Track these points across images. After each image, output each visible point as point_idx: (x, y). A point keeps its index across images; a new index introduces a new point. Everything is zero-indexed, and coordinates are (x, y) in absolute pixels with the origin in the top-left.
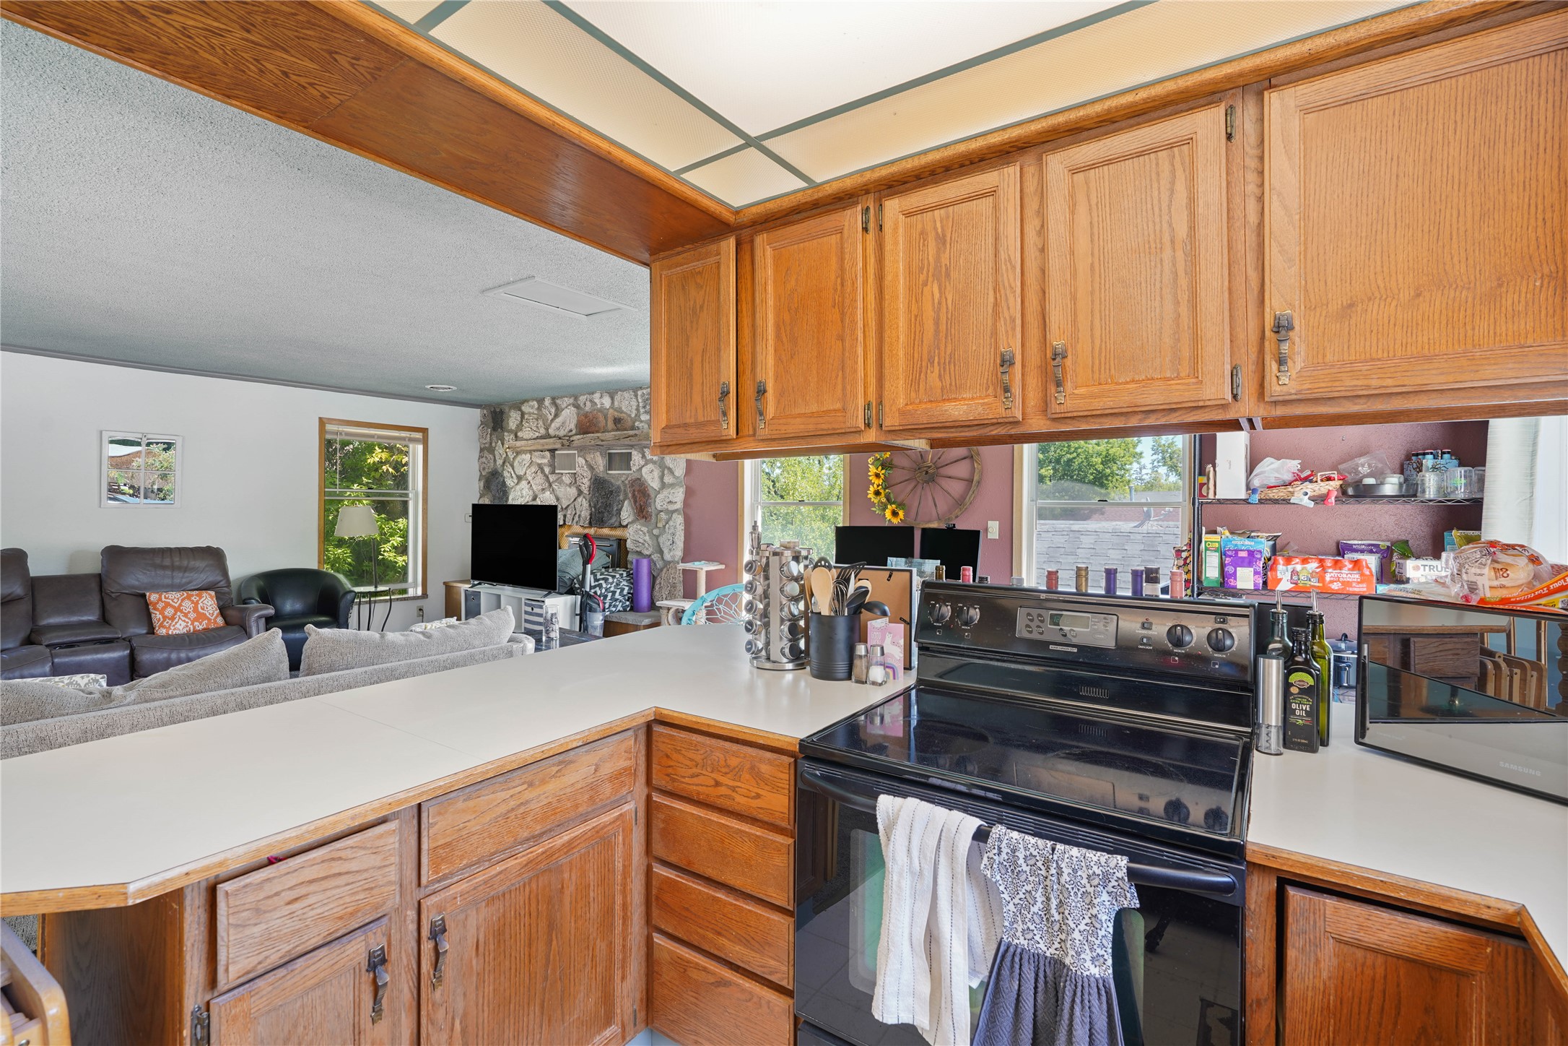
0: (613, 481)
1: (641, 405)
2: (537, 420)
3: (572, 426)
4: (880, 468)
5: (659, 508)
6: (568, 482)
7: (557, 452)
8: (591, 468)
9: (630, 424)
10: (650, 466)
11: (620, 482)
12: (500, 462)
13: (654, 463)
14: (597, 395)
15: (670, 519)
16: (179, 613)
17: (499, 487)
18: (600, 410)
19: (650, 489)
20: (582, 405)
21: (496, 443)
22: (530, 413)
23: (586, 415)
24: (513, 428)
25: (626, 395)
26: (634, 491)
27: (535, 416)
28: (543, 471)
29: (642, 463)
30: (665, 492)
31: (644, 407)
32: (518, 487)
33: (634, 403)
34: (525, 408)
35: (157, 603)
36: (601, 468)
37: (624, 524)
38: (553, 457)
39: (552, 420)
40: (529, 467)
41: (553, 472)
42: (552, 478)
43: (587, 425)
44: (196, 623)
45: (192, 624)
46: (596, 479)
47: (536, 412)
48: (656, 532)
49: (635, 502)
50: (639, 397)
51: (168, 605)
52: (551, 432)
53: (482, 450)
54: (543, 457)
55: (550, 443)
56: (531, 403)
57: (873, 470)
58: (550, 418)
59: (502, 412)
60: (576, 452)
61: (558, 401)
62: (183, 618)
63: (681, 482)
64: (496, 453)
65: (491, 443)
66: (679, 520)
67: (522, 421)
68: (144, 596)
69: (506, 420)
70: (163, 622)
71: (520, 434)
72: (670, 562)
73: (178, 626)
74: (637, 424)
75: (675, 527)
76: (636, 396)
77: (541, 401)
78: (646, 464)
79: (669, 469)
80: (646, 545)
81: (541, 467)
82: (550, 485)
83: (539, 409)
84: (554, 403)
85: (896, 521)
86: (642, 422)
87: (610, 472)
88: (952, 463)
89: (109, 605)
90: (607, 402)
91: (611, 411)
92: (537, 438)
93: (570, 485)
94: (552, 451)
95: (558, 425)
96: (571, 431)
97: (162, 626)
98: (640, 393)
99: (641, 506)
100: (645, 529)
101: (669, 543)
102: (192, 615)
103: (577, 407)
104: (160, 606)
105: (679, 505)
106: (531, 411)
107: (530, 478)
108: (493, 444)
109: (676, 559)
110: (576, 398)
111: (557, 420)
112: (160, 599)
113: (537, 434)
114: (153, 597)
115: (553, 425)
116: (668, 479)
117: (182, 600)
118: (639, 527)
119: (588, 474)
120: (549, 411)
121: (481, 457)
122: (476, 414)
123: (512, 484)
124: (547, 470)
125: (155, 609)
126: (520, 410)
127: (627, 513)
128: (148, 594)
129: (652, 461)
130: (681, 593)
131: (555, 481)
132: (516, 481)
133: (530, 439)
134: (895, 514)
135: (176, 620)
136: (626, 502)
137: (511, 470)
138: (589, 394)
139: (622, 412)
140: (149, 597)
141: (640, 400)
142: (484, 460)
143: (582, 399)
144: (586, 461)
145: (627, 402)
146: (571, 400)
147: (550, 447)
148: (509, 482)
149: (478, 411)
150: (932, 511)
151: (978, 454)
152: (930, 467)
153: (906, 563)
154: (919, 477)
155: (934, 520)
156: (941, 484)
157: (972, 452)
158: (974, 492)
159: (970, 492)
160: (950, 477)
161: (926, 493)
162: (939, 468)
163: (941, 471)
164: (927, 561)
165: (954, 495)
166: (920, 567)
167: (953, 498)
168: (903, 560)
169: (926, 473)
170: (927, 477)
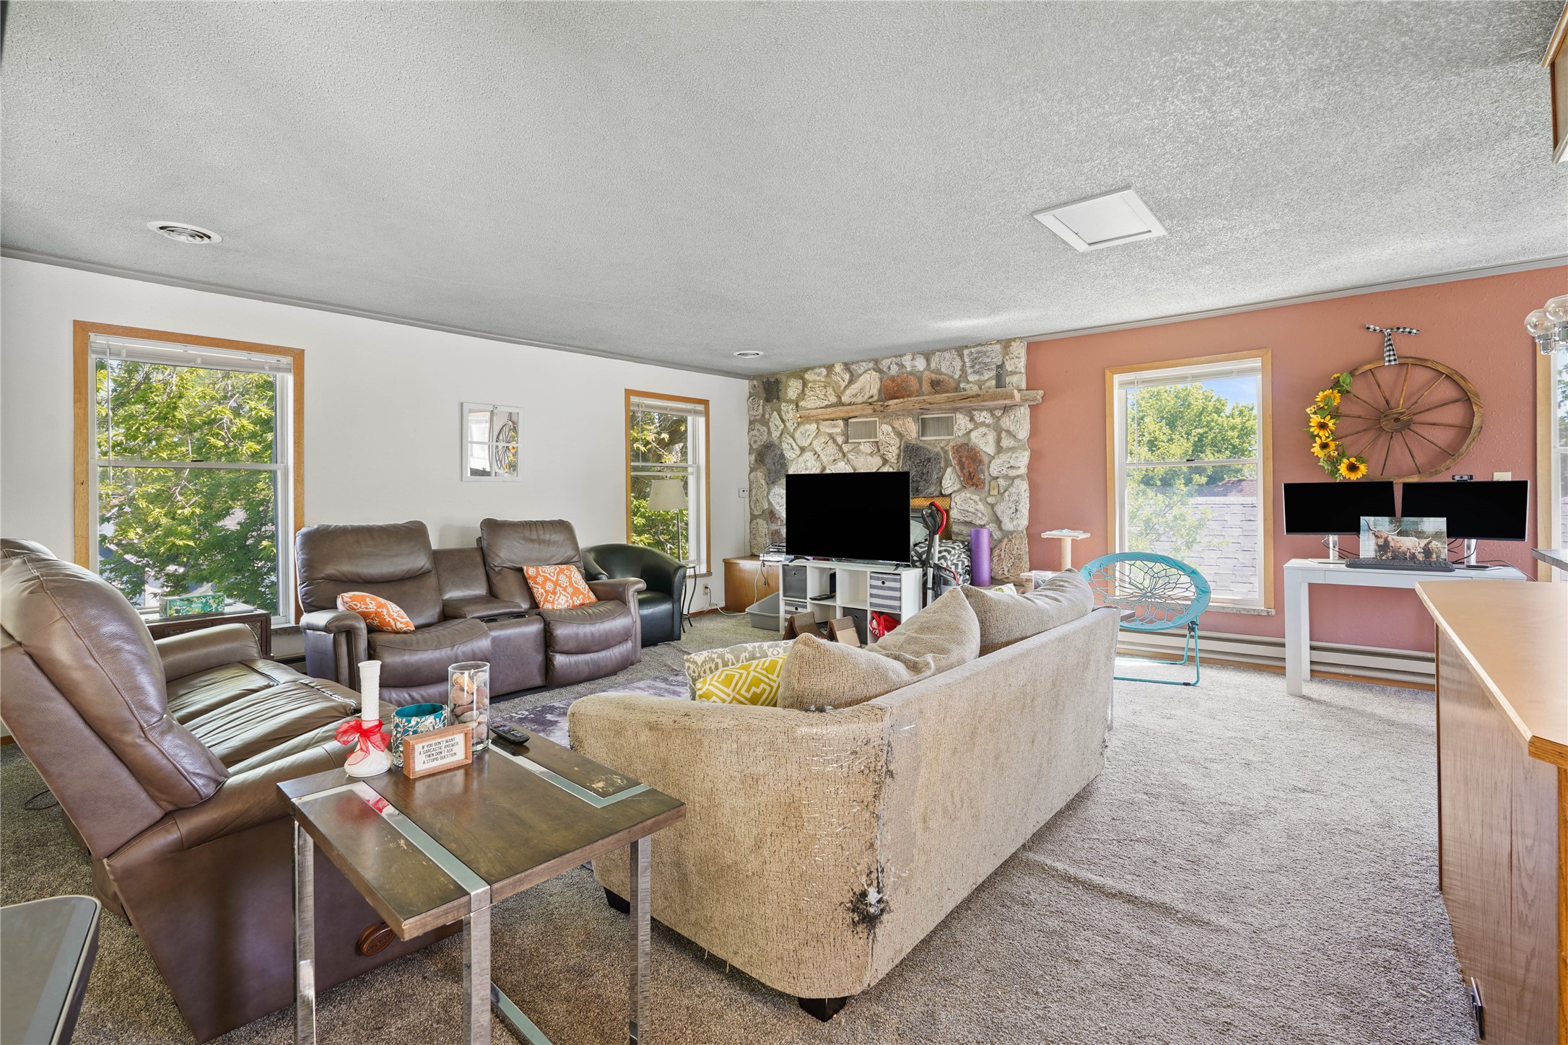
0: (929, 447)
1: (968, 364)
2: (825, 387)
3: (875, 391)
4: (1329, 417)
5: (995, 474)
6: (869, 451)
7: (850, 420)
8: (900, 435)
9: (953, 385)
10: (983, 430)
11: (939, 449)
12: (775, 434)
13: (988, 426)
14: (909, 357)
15: (1011, 485)
16: (558, 588)
17: (776, 459)
18: (911, 373)
19: (983, 454)
20: (885, 369)
21: (770, 415)
22: (815, 382)
23: (893, 379)
24: (793, 398)
25: (947, 355)
26: (961, 457)
27: (822, 384)
28: (835, 441)
29: (970, 426)
30: (1004, 457)
31: (972, 367)
32: (800, 459)
33: (958, 364)
34: (808, 376)
35: (537, 577)
36: (914, 435)
37: (948, 492)
38: (846, 425)
39: (846, 387)
40: (815, 437)
41: (846, 442)
42: (846, 448)
43: (894, 390)
44: (575, 598)
45: (572, 599)
46: (907, 447)
47: (823, 380)
48: (990, 500)
49: (962, 468)
50: (965, 356)
51: (546, 579)
52: (845, 399)
53: (751, 423)
54: (835, 426)
55: (841, 411)
56: (817, 371)
57: (1316, 419)
58: (843, 384)
59: (777, 382)
60: (877, 419)
61: (854, 367)
62: (564, 593)
63: (1024, 445)
64: (771, 424)
65: (763, 415)
66: (1023, 487)
67: (803, 390)
68: (521, 570)
69: (783, 390)
70: (546, 598)
71: (801, 404)
72: (1012, 533)
73: (560, 600)
74: (962, 385)
75: (1018, 495)
76: (961, 356)
77: (830, 368)
78: (976, 428)
79: (1008, 432)
80: (979, 514)
81: (832, 437)
82: (844, 455)
83: (828, 376)
84: (847, 366)
85: (1354, 477)
86: (968, 382)
87: (924, 438)
88: (1436, 407)
89: (495, 579)
90: (920, 364)
91: (926, 373)
92: (826, 407)
93: (871, 454)
94: (846, 420)
95: (854, 392)
96: (872, 397)
97: (546, 600)
98: (966, 352)
99: (970, 474)
100: (976, 498)
101: (1011, 512)
102: (570, 590)
103: (879, 371)
104: (540, 579)
105: (1023, 471)
106: (818, 378)
107: (818, 449)
108: (767, 416)
109: (1020, 529)
110: (876, 362)
111: (853, 386)
112: (538, 573)
113: (826, 403)
114: (530, 571)
115: (848, 392)
116: (1006, 443)
117: (558, 574)
118: (968, 495)
119: (895, 441)
120: (841, 375)
121: (750, 430)
122: (744, 386)
123: (794, 456)
124: (840, 440)
125: (536, 583)
126: (802, 378)
127: (950, 481)
128: (525, 568)
129: (983, 424)
130: (1028, 565)
131: (851, 451)
132: (798, 452)
133: (817, 408)
134: (1352, 468)
135: (558, 595)
136: (949, 470)
137: (791, 441)
138: (896, 357)
139: (941, 374)
140: (527, 571)
141: (966, 360)
142: (755, 432)
143: (885, 363)
144: (893, 428)
145: (948, 363)
146: (871, 365)
147: (843, 415)
148: (789, 454)
149: (746, 382)
150: (1407, 463)
151: (1477, 396)
152: (1402, 413)
153: (1391, 522)
154: (1385, 425)
155: (1411, 474)
156: (1420, 432)
157: (1469, 394)
158: (1473, 440)
159: (1469, 440)
160: (1434, 424)
161: (1398, 444)
162: (1414, 414)
163: (1418, 418)
164: (1425, 519)
165: (1439, 444)
166: (1415, 526)
167: (1440, 448)
168: (1387, 519)
169: (1397, 420)
170: (1398, 425)
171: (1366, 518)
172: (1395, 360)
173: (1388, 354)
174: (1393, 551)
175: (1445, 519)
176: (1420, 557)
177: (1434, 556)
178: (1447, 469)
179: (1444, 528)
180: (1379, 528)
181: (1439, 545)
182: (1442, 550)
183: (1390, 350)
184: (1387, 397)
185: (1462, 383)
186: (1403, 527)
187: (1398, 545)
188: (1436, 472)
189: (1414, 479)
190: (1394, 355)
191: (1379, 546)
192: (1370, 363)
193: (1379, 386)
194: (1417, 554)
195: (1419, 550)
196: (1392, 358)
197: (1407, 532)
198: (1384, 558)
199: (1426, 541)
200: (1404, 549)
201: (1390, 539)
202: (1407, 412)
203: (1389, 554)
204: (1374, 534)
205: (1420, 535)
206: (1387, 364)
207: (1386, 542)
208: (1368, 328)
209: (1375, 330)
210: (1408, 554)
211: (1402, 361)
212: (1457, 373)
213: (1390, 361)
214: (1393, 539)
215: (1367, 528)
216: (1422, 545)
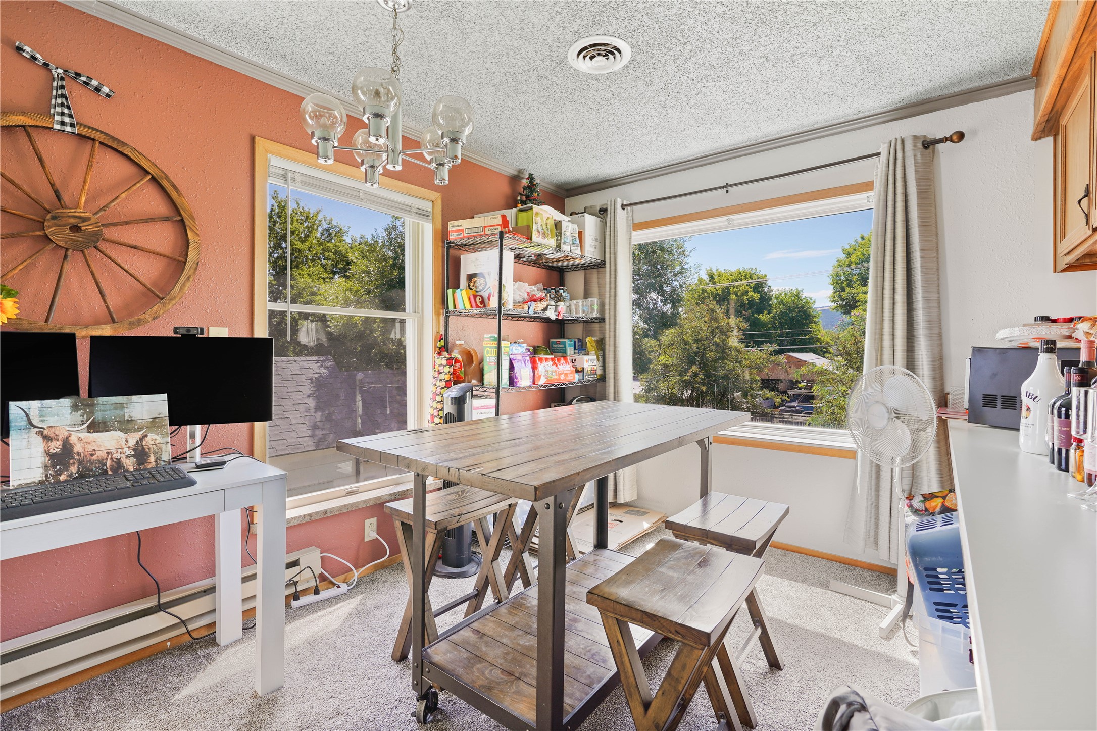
150: (92, 304)
151: (193, 218)
152: (85, 219)
153: (75, 408)
154: (54, 234)
155: (98, 323)
156: (113, 256)
157: (182, 213)
158: (188, 279)
159: (183, 279)
160: (135, 247)
161: (74, 270)
162: (104, 225)
163: (109, 233)
164: (135, 398)
165: (142, 279)
166: (119, 412)
167: (144, 285)
168: (66, 403)
169: (75, 228)
170: (78, 238)
171: (24, 404)
172: (72, 125)
173: (58, 109)
174: (80, 462)
175: (165, 396)
176: (130, 464)
177: (152, 459)
178: (154, 319)
179: (164, 411)
180: (51, 421)
181: (159, 439)
182: (163, 446)
183: (62, 105)
184: (58, 185)
185: (174, 195)
186: (99, 416)
187: (90, 448)
188: (139, 322)
189: (106, 331)
190: (71, 116)
191: (52, 456)
192: (23, 113)
193: (41, 160)
194: (124, 460)
195: (128, 452)
196: (67, 120)
197: (105, 423)
198: (63, 477)
199: (137, 436)
200: (100, 454)
201: (73, 439)
202: (94, 219)
203: (73, 469)
204: (41, 433)
205: (126, 425)
206: (57, 127)
207: (67, 447)
208: (19, 49)
209: (34, 58)
210: (109, 463)
211: (84, 131)
212: (167, 178)
213: (62, 123)
214: (80, 439)
215: (24, 423)
216: (132, 442)
